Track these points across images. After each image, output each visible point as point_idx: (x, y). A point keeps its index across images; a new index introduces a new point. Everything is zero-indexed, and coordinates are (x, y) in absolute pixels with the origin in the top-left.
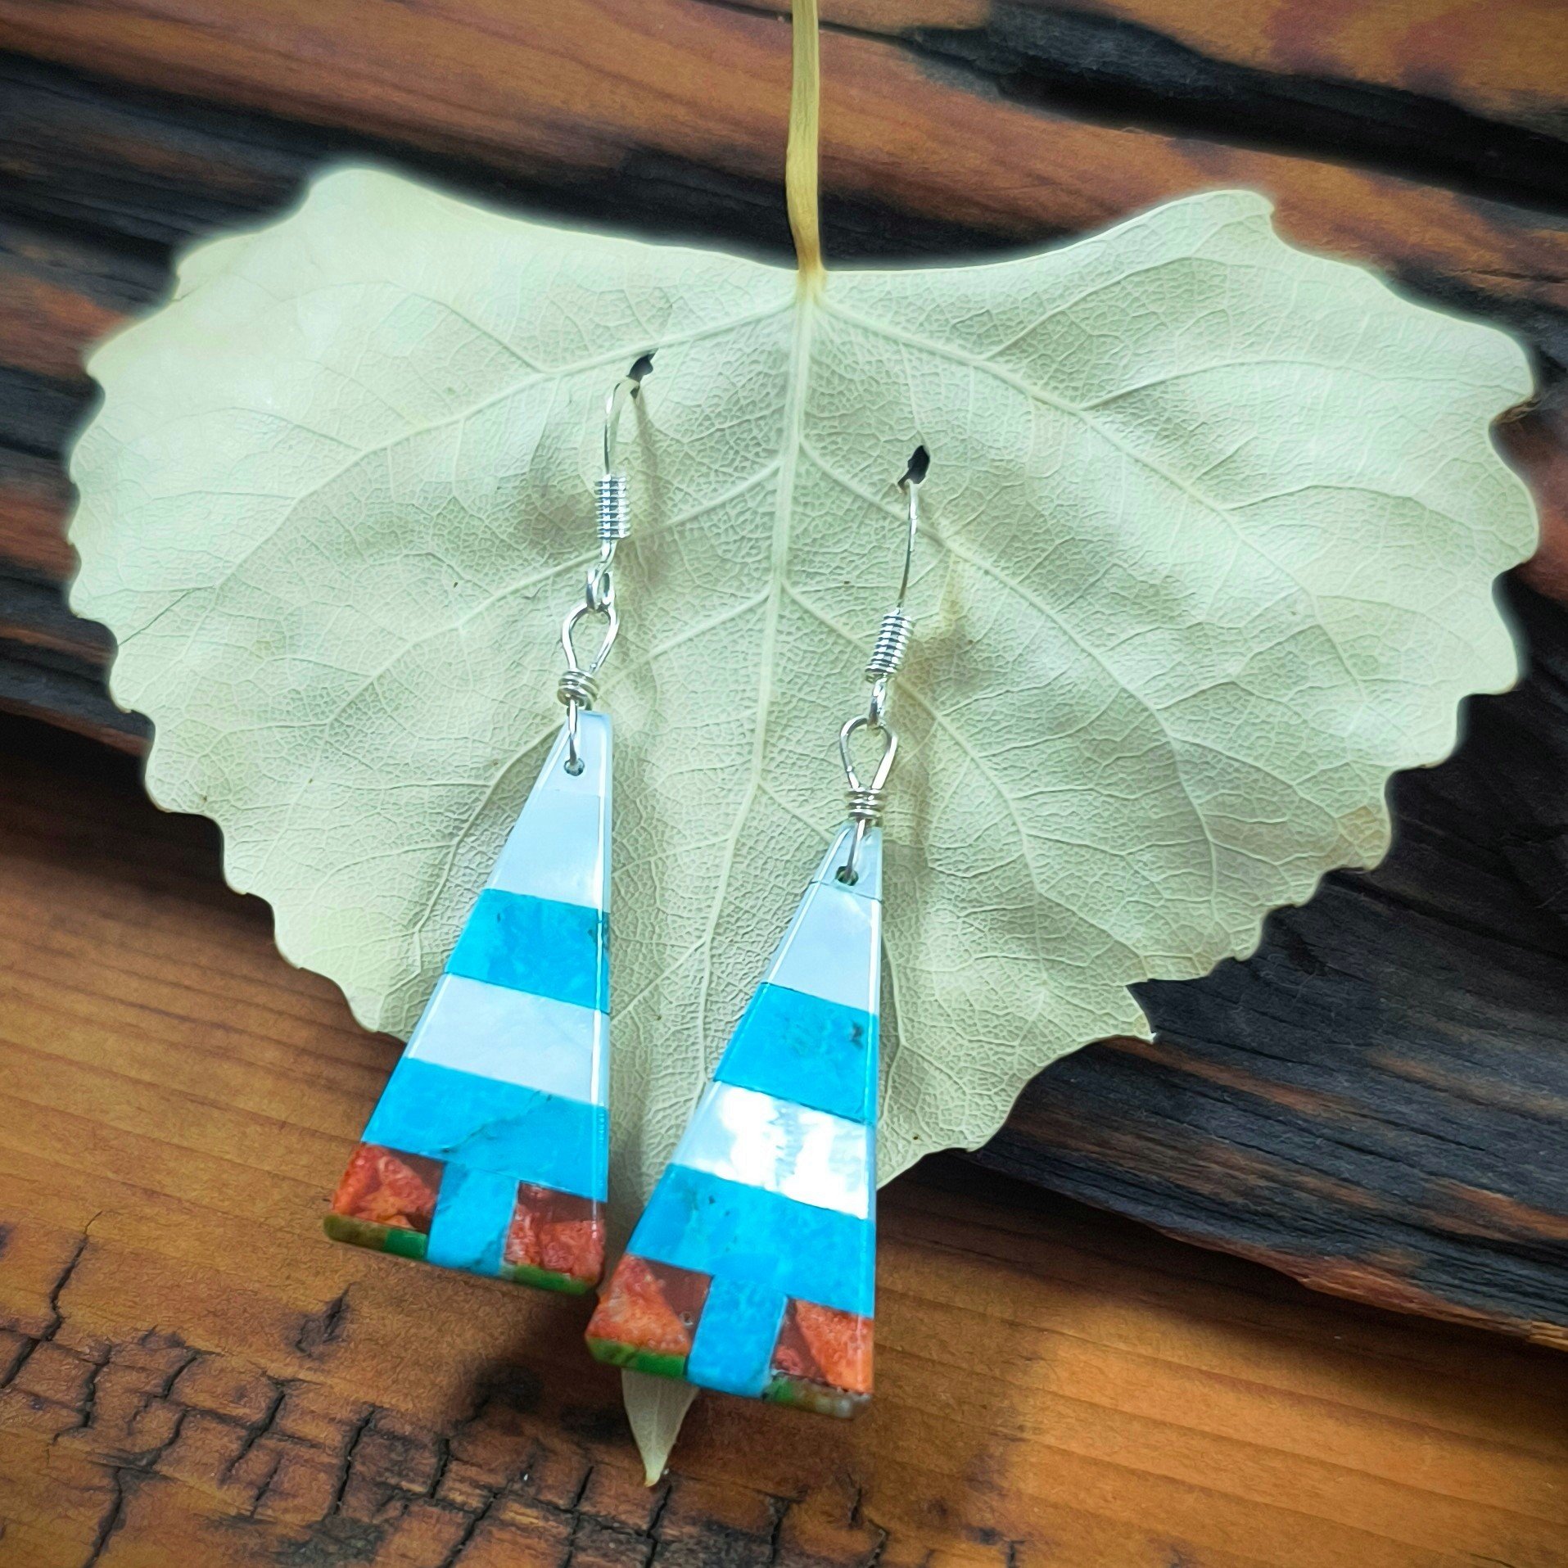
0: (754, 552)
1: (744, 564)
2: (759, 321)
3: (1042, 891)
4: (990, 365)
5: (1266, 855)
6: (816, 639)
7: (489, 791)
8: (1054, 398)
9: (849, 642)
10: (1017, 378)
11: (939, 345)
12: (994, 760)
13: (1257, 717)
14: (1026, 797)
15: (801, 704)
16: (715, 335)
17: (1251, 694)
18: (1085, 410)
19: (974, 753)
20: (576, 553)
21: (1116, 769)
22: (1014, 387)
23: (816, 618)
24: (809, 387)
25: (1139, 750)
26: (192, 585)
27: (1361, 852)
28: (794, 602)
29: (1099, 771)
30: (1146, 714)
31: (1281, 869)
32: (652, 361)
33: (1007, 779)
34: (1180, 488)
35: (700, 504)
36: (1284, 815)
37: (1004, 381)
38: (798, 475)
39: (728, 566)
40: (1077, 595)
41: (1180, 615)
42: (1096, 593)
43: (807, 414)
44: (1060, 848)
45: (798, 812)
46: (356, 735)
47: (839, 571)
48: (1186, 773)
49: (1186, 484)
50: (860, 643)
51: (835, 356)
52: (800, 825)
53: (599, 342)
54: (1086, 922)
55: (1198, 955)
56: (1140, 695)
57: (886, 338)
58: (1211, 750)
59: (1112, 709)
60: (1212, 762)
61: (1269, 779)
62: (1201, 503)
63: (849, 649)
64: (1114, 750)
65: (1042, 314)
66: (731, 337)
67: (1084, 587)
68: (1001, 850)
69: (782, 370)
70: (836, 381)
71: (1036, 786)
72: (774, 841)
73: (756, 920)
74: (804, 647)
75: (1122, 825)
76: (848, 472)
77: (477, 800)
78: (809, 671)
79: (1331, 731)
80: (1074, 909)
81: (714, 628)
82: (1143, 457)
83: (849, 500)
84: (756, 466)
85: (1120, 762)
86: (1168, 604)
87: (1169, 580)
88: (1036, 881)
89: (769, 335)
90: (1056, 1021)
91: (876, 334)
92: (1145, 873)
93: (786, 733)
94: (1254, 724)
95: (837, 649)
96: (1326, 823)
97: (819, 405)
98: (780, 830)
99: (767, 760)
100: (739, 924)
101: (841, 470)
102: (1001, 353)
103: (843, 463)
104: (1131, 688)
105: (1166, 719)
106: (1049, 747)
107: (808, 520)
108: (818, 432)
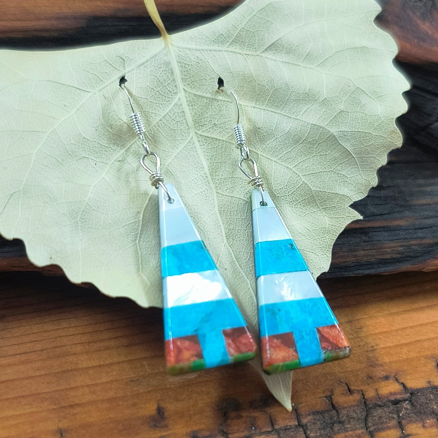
0: (182, 125)
1: (181, 129)
2: (156, 56)
3: (314, 189)
4: (228, 49)
5: (371, 155)
6: (213, 144)
7: (141, 222)
8: (250, 53)
9: (223, 141)
10: (238, 50)
11: (212, 48)
12: (281, 159)
13: (353, 118)
14: (296, 165)
15: (217, 164)
16: (143, 64)
17: (349, 112)
18: (261, 53)
19: (274, 159)
20: (129, 142)
21: (319, 147)
22: (238, 53)
23: (210, 138)
24: (179, 70)
25: (324, 139)
26: (12, 192)
27: (396, 143)
28: (201, 135)
29: (314, 150)
30: (322, 128)
31: (376, 157)
32: (125, 78)
33: (288, 163)
34: (299, 65)
35: (161, 115)
36: (372, 141)
37: (234, 52)
38: (186, 97)
39: (177, 131)
40: (284, 104)
41: (318, 98)
42: (290, 102)
43: (182, 79)
44: (313, 175)
45: (232, 195)
46: (89, 221)
47: (211, 122)
48: (341, 140)
49: (300, 64)
50: (226, 140)
51: (184, 59)
52: (234, 199)
53: (105, 78)
54: (330, 193)
55: (363, 190)
56: (318, 124)
57: (196, 50)
58: (345, 131)
59: (311, 131)
60: (346, 134)
61: (363, 133)
62: (306, 67)
63: (224, 143)
64: (317, 142)
65: (237, 30)
66: (149, 63)
67: (285, 101)
68: (296, 183)
69: (170, 67)
70: (187, 66)
71: (297, 161)
72: (229, 206)
73: (237, 231)
74: (210, 147)
75: (328, 162)
76: (201, 92)
77: (138, 226)
78: (215, 153)
79: (374, 114)
80: (326, 191)
81: (181, 151)
82: (284, 60)
83: (205, 100)
84: (173, 99)
85: (320, 145)
86: (313, 97)
87: (310, 90)
88: (311, 187)
89: (161, 58)
90: (334, 224)
91: (192, 49)
92: (341, 173)
93: (217, 174)
94: (353, 120)
95: (221, 144)
96: (384, 139)
97: (184, 75)
98: (229, 202)
99: (215, 184)
100: (232, 233)
101: (199, 92)
102: (230, 45)
103: (198, 89)
104: (314, 123)
105: (329, 128)
106: (296, 149)
107: (195, 110)
108: (187, 83)
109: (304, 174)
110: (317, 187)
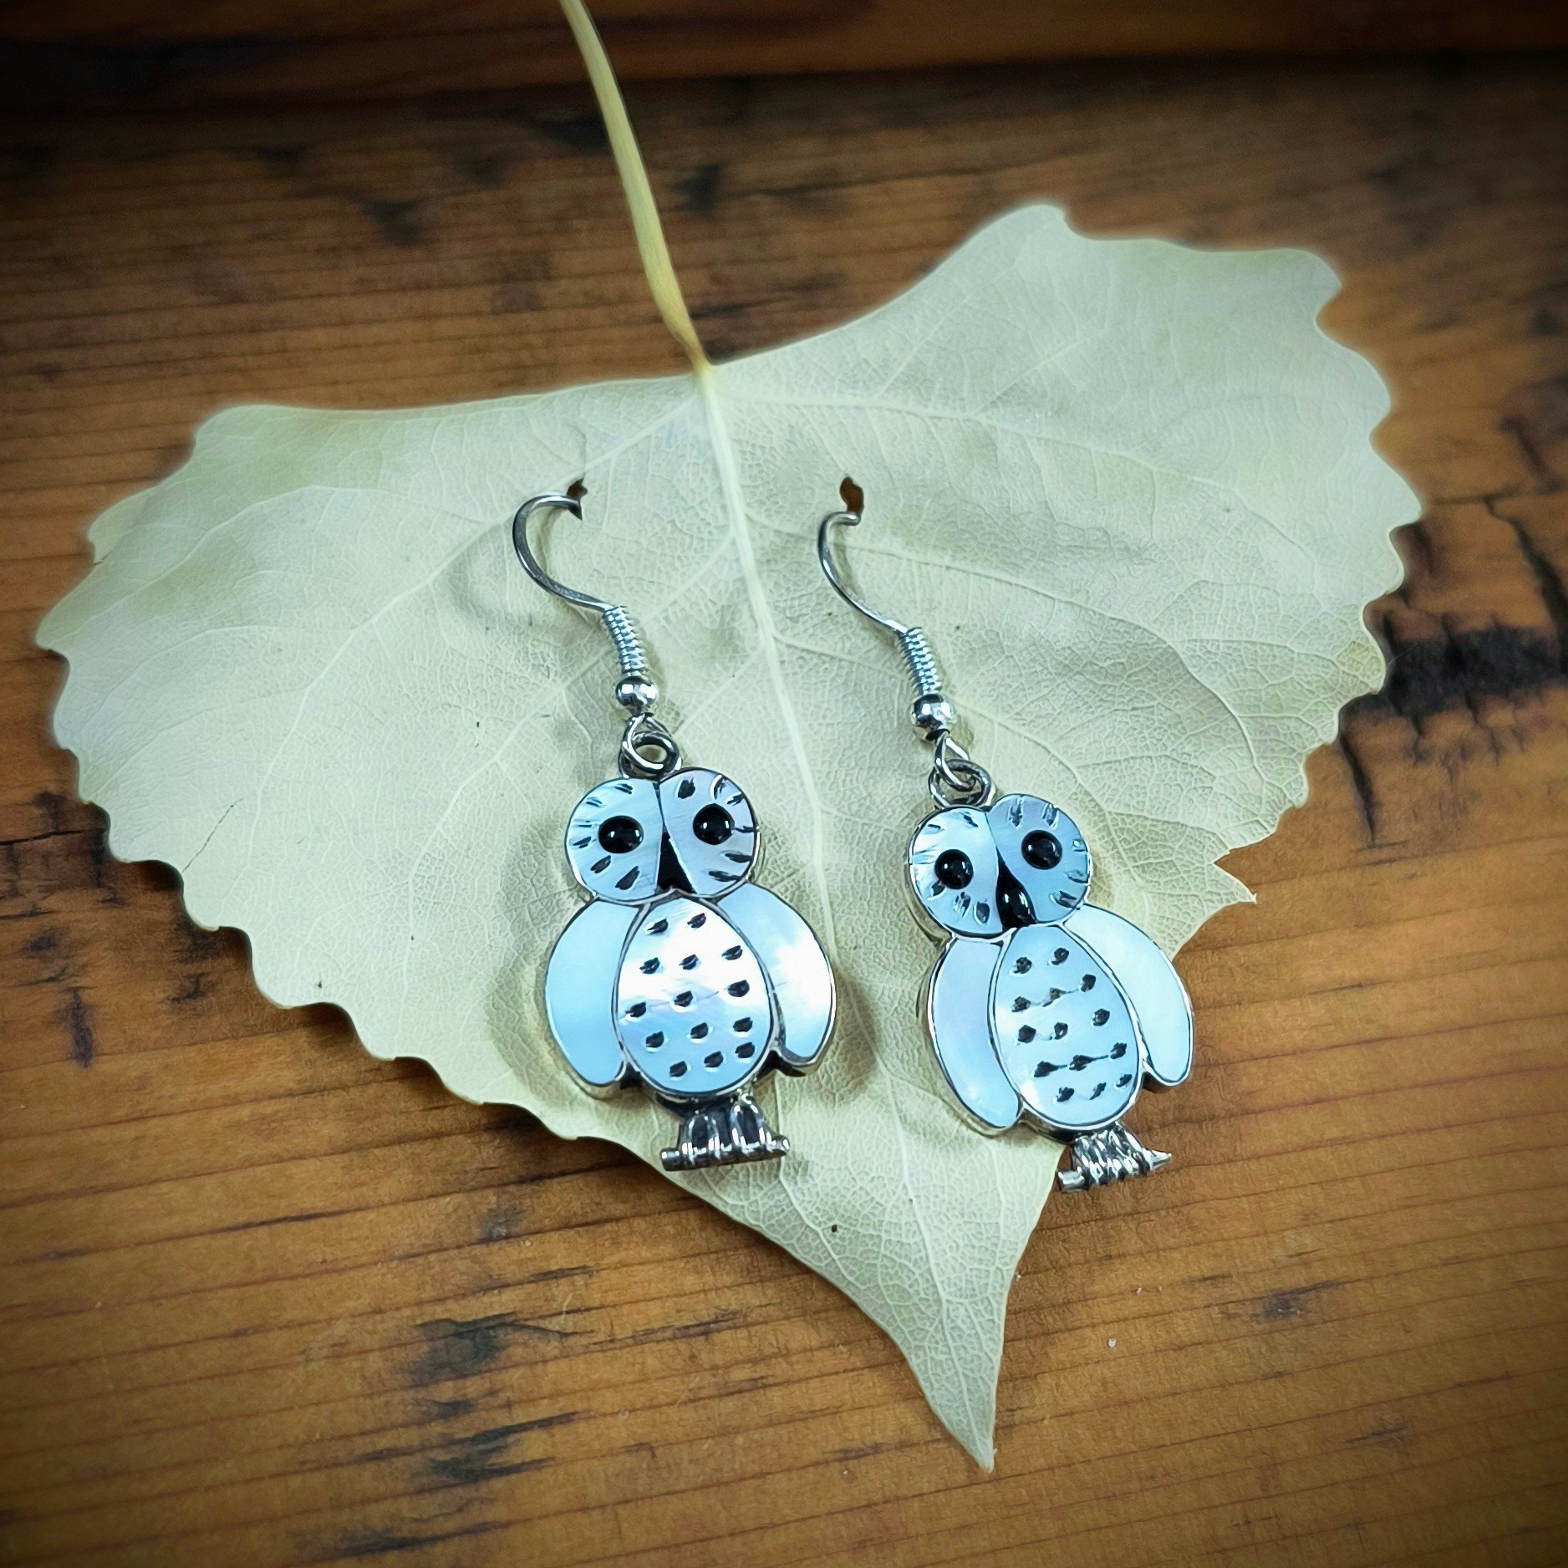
0: (737, 616)
3: (1111, 809)
4: (883, 403)
5: (1287, 711)
6: (821, 670)
8: (945, 412)
10: (909, 406)
11: (833, 399)
12: (1019, 717)
13: (1234, 602)
14: (1061, 737)
17: (1222, 585)
18: (977, 414)
19: (999, 719)
21: (1132, 686)
22: (909, 414)
23: (814, 653)
24: (737, 463)
25: (1145, 662)
27: (1365, 680)
28: (789, 646)
29: (1117, 693)
30: (1140, 630)
31: (1303, 718)
32: (585, 484)
35: (675, 589)
37: (899, 412)
38: (753, 539)
40: (1034, 560)
42: (1052, 552)
43: (743, 486)
44: (1110, 768)
47: (818, 607)
48: (1195, 666)
49: (1089, 444)
51: (750, 432)
52: (872, 830)
54: (1158, 821)
55: (1263, 815)
56: (1129, 619)
57: (788, 406)
58: (1208, 640)
59: (1107, 638)
60: (1213, 650)
61: (1264, 647)
64: (1124, 670)
66: (651, 443)
67: (1039, 551)
69: (709, 456)
71: (1065, 725)
74: (813, 680)
75: (1155, 730)
79: (1300, 592)
82: (1043, 435)
83: (807, 546)
86: (1119, 538)
88: (1102, 803)
90: (1167, 915)
91: (778, 406)
94: (1234, 608)
96: (1328, 667)
97: (750, 477)
99: (819, 786)
102: (888, 391)
103: (788, 517)
104: (1119, 615)
105: (1160, 630)
106: (1063, 689)
108: (756, 498)
109: (1082, 763)
110: (1119, 802)
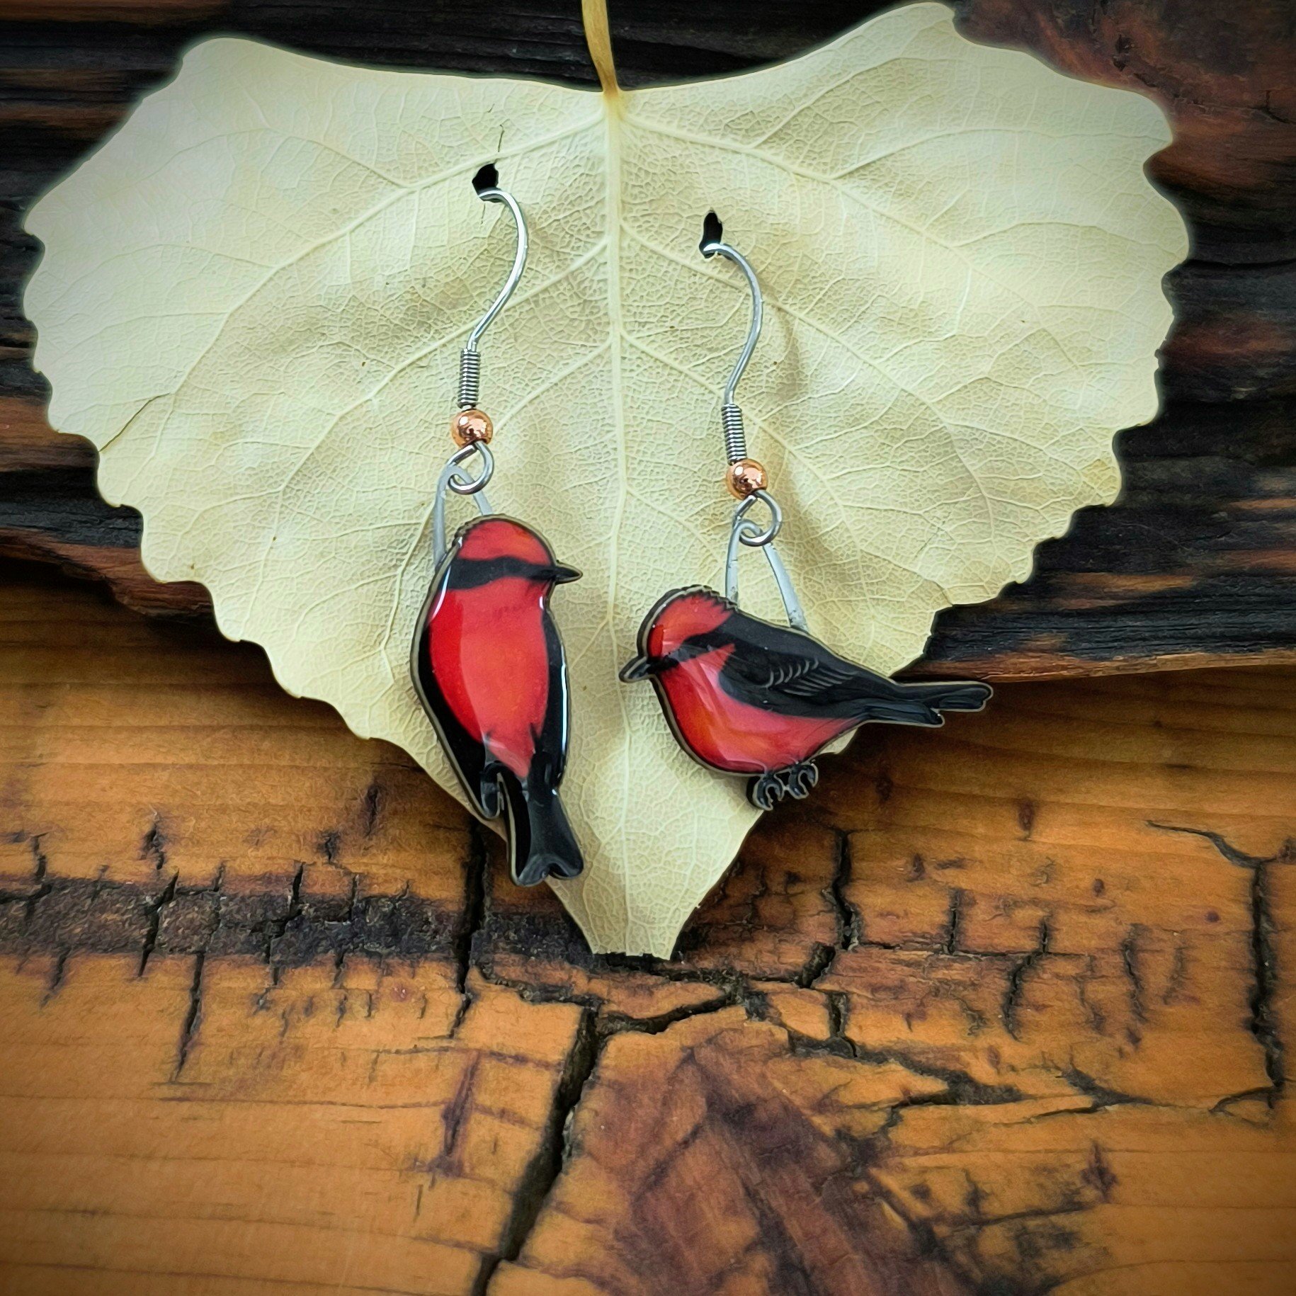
0: (595, 311)
1: (589, 321)
2: (576, 134)
3: (863, 548)
5: (1030, 502)
6: (654, 372)
7: (421, 528)
9: (681, 372)
10: (779, 160)
11: (716, 140)
13: (1008, 401)
14: (838, 477)
15: (650, 424)
16: (542, 147)
17: (1002, 385)
18: (835, 179)
19: (791, 448)
20: (455, 327)
21: (906, 450)
25: (921, 434)
26: (151, 395)
28: (631, 346)
29: (892, 452)
30: (924, 407)
32: (497, 170)
34: (918, 233)
35: (548, 278)
36: (1039, 471)
37: (771, 163)
39: (576, 323)
41: (936, 331)
42: (868, 318)
44: (871, 514)
45: (662, 509)
46: (305, 497)
47: (664, 319)
50: (688, 372)
53: (447, 159)
56: (917, 394)
58: (978, 430)
59: (896, 406)
60: (980, 438)
62: (936, 243)
64: (903, 435)
65: (792, 110)
66: (555, 148)
67: (857, 314)
68: (825, 520)
70: (642, 174)
71: (844, 468)
72: (647, 534)
73: (644, 598)
74: (645, 380)
75: (916, 491)
76: (661, 243)
77: (412, 535)
78: (652, 397)
80: (889, 558)
81: (573, 373)
82: (885, 211)
83: (665, 264)
84: (588, 245)
85: (908, 444)
87: (925, 305)
89: (586, 145)
92: (940, 526)
93: (642, 448)
94: (1007, 407)
95: (672, 379)
96: (1072, 475)
98: (650, 524)
100: (632, 603)
101: (656, 242)
103: (656, 236)
104: (909, 389)
105: (940, 410)
106: (849, 438)
107: (634, 282)
108: (633, 214)
109: (849, 504)
110: (871, 543)
